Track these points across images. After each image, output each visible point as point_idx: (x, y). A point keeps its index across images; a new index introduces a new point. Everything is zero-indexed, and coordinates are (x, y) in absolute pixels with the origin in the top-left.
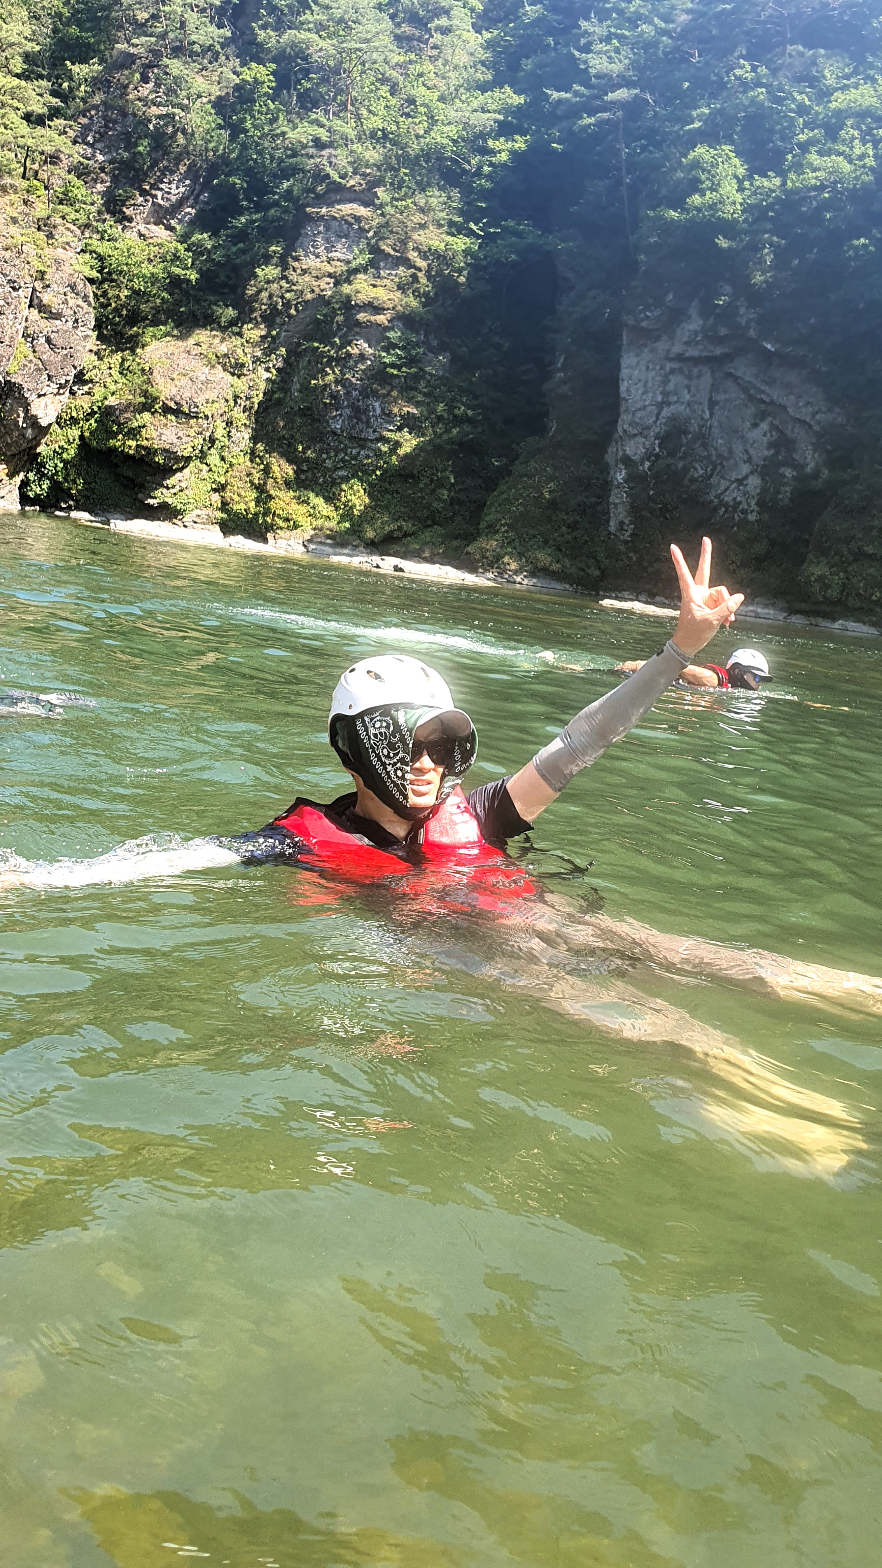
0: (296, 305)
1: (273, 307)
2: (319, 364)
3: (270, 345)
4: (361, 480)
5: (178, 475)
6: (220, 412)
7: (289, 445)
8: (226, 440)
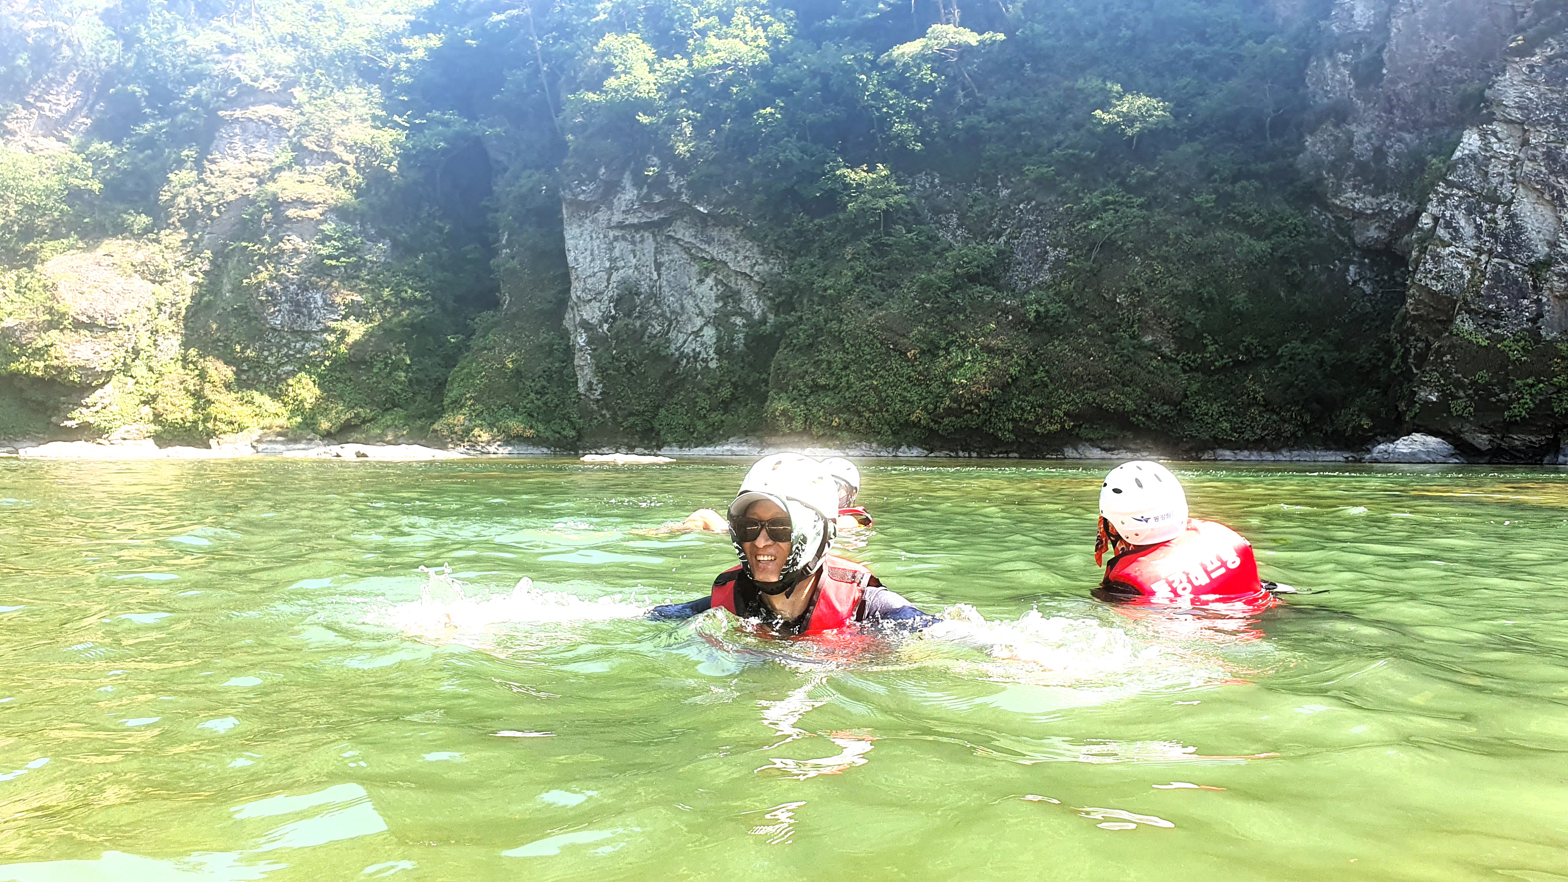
0: (217, 207)
1: (193, 212)
2: (250, 263)
3: (194, 250)
4: (309, 372)
5: (99, 392)
6: (144, 321)
7: (226, 346)
8: (152, 349)
